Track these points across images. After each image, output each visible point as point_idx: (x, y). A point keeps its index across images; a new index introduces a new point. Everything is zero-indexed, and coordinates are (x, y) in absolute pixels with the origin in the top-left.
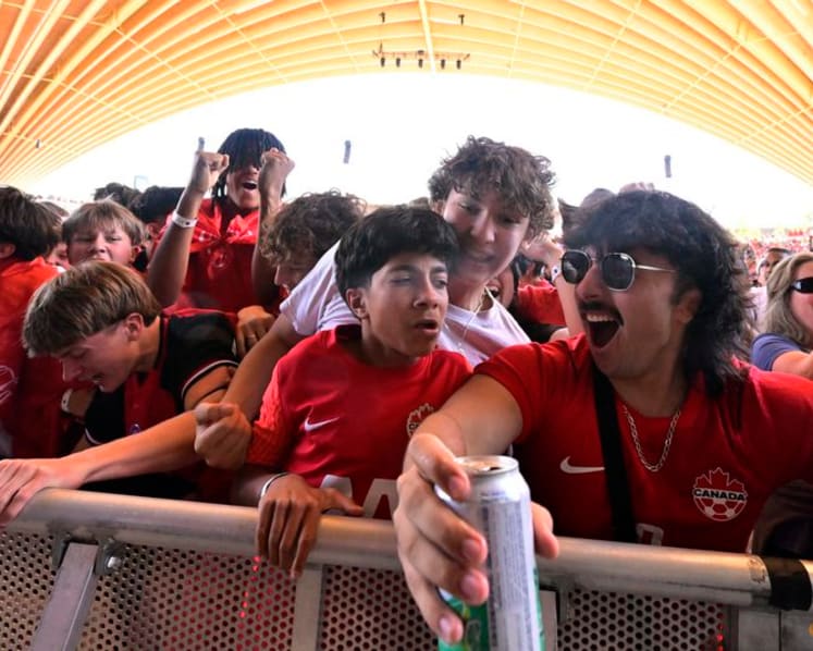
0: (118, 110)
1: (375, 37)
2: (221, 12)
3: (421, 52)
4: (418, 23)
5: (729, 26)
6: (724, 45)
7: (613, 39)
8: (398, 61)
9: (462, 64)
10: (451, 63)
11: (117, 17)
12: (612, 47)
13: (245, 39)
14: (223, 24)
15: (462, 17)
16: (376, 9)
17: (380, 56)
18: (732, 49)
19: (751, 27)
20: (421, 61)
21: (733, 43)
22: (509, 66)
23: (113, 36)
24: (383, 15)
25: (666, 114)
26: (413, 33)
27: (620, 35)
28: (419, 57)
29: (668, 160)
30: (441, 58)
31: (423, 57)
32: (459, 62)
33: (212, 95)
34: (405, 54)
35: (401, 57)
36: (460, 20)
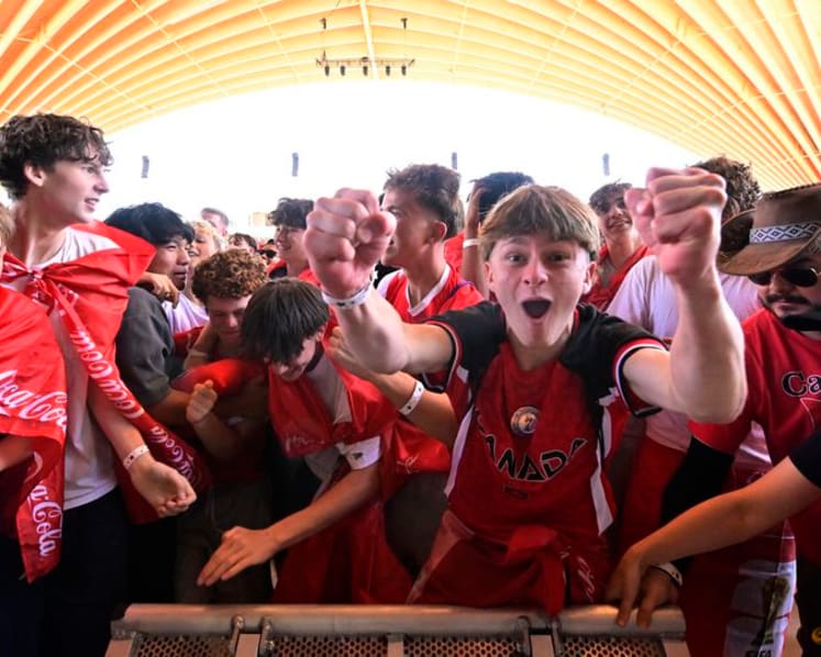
1: (317, 44)
2: (156, 23)
3: (365, 59)
4: (361, 27)
5: (668, 21)
6: (663, 41)
7: (555, 39)
8: (343, 69)
9: (407, 70)
10: (396, 70)
11: (45, 32)
12: (554, 47)
13: (182, 51)
14: (158, 35)
15: (404, 20)
16: (317, 15)
17: (324, 64)
18: (671, 46)
19: (691, 23)
20: (365, 69)
21: (672, 38)
22: (451, 70)
23: (43, 54)
24: (324, 21)
25: (605, 113)
26: (355, 38)
27: (562, 35)
28: (363, 64)
29: (606, 159)
30: (385, 65)
31: (367, 64)
32: (404, 68)
33: (152, 112)
34: (349, 62)
35: (345, 65)
36: (402, 24)
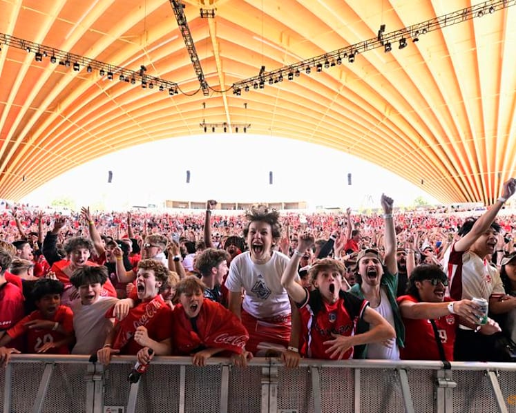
0: (64, 157)
1: (200, 115)
2: (117, 104)
3: (225, 124)
4: (223, 107)
5: (381, 108)
6: (379, 118)
7: (323, 115)
8: (213, 129)
9: (247, 129)
10: (241, 129)
11: (60, 108)
12: (323, 119)
13: (130, 118)
14: (118, 110)
15: (246, 104)
16: (200, 101)
17: (204, 126)
18: (383, 119)
19: (393, 109)
20: (225, 129)
21: (382, 116)
22: (270, 129)
23: (59, 119)
24: (204, 104)
25: (349, 152)
26: (221, 113)
27: (327, 113)
28: (224, 127)
29: (350, 176)
30: (235, 127)
31: (226, 127)
32: (245, 129)
33: (114, 148)
34: (217, 125)
35: (215, 126)
36: (244, 107)
